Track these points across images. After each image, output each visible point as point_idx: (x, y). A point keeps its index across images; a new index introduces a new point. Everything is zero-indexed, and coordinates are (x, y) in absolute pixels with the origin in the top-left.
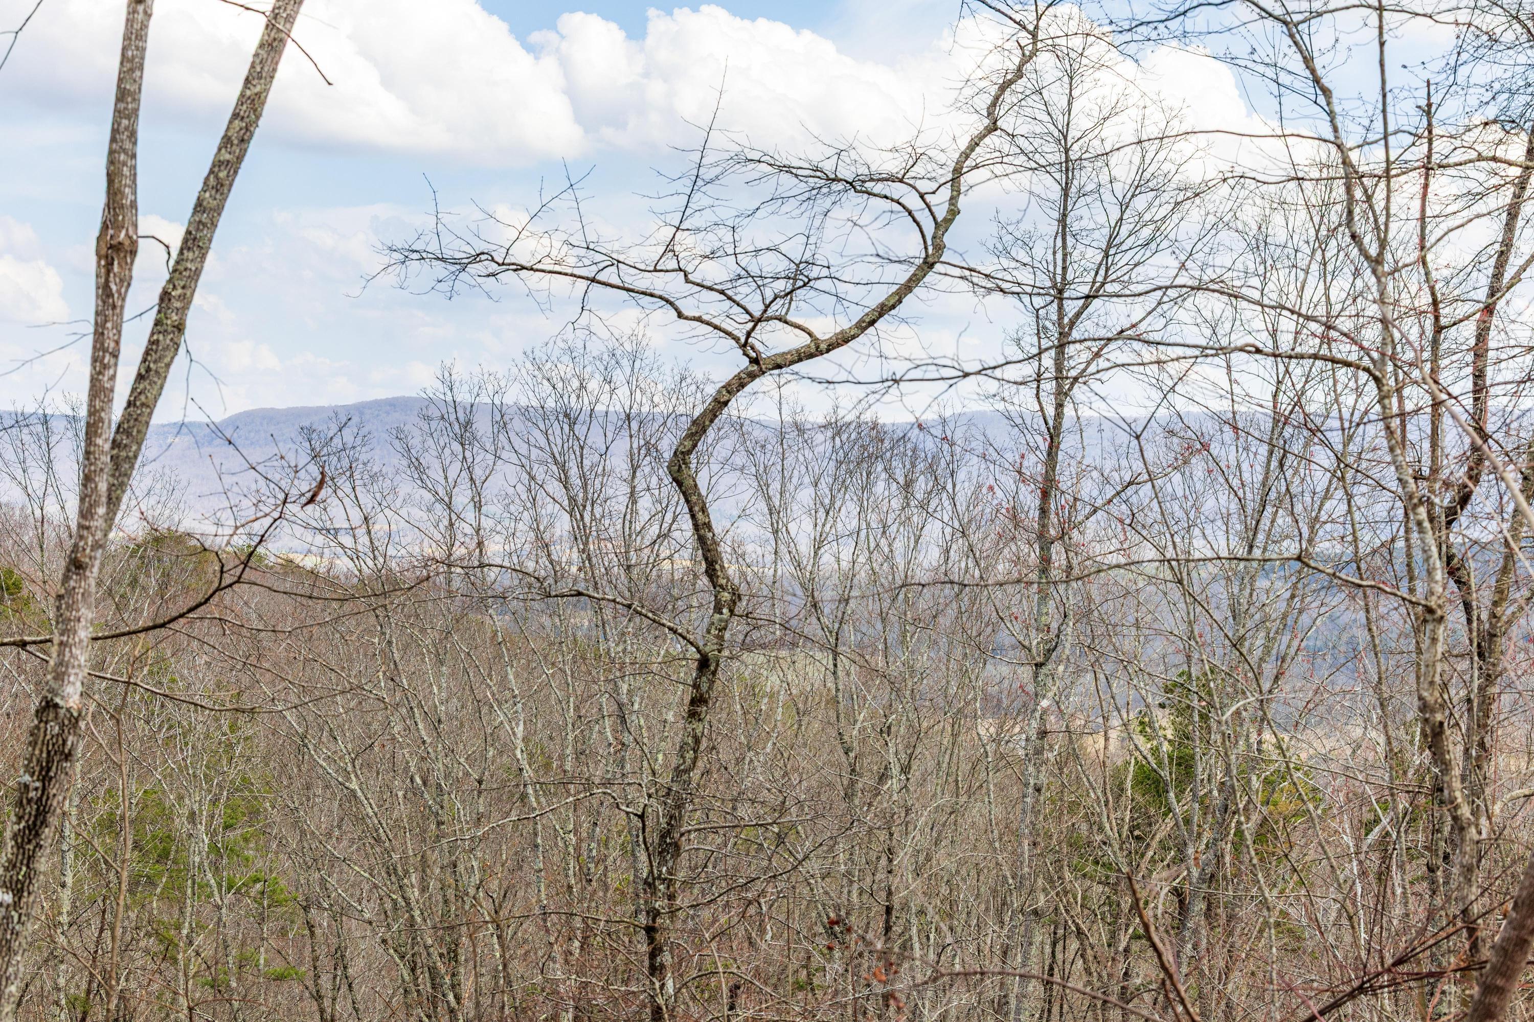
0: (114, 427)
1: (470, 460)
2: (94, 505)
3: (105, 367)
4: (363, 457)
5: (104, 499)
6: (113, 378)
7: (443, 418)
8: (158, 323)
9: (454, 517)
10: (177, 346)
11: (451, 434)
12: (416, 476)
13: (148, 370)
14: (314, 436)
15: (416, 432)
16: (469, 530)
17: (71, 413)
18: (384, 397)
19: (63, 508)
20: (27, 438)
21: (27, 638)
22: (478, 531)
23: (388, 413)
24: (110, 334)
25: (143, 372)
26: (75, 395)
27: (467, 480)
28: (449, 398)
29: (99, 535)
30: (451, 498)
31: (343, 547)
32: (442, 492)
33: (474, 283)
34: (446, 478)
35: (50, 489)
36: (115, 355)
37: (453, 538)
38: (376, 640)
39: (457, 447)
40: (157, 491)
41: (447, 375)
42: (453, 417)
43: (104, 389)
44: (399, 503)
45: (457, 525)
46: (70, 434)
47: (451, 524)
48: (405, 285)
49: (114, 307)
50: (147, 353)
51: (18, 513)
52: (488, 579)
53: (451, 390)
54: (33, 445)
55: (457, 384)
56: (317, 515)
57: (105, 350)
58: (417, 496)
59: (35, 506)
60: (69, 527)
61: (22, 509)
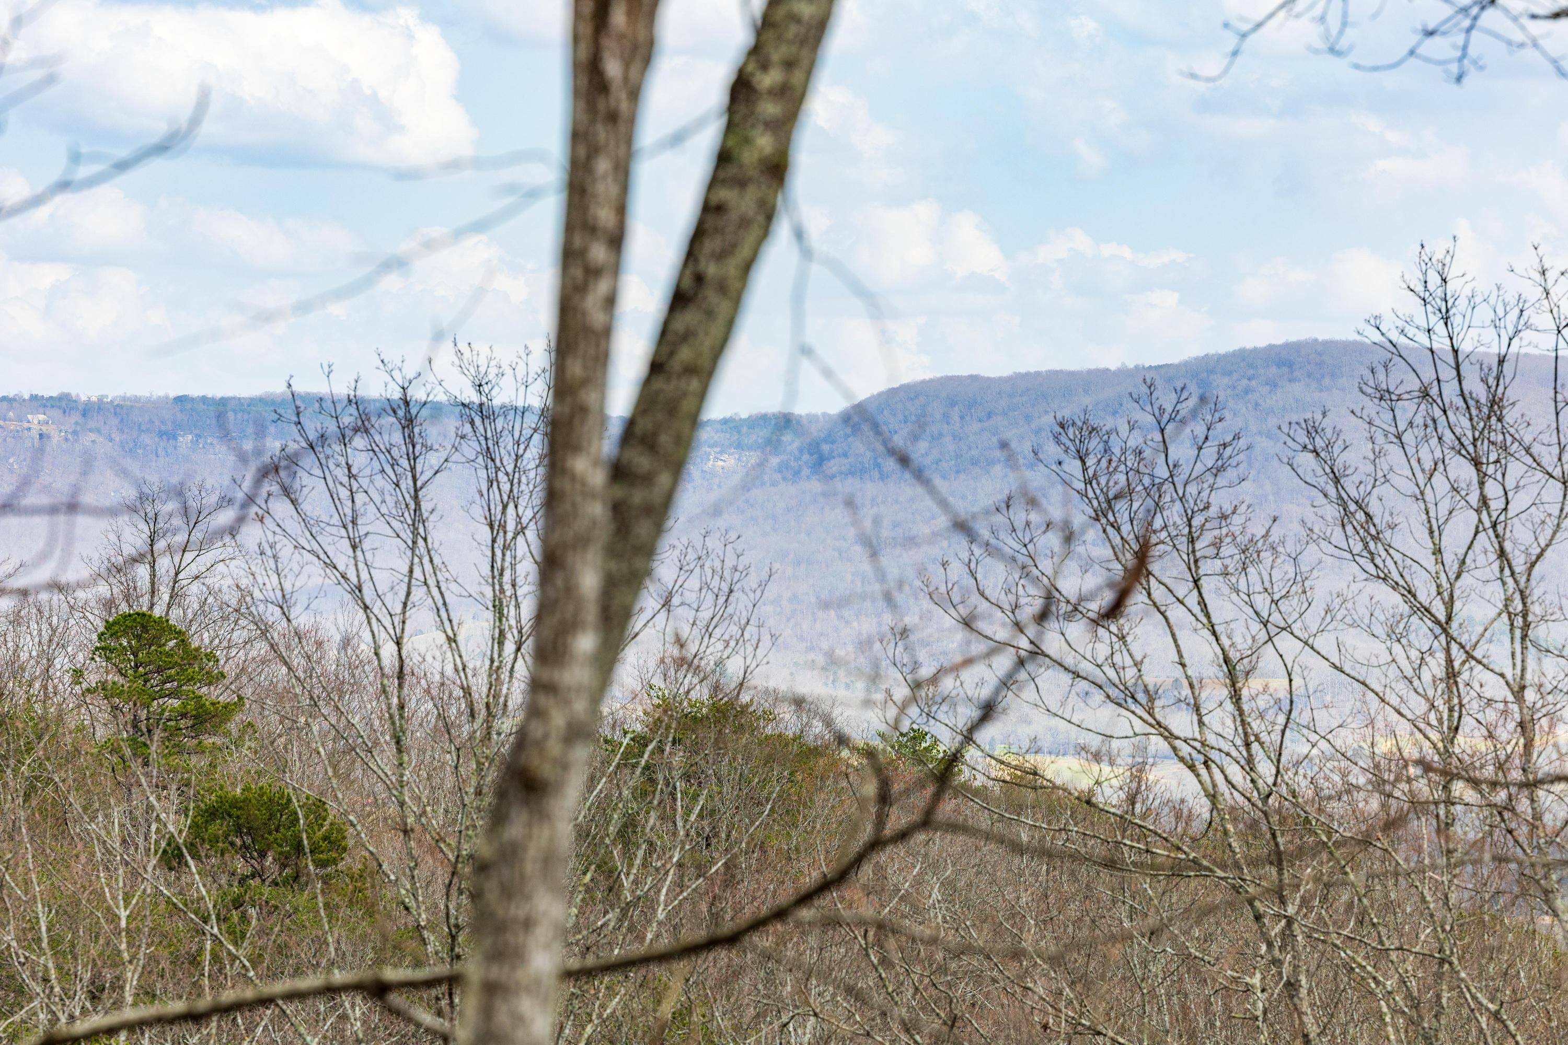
0: (615, 430)
1: (1496, 505)
2: (569, 627)
3: (593, 272)
4: (1221, 500)
5: (591, 613)
6: (610, 301)
7: (1425, 394)
8: (724, 158)
9: (1458, 655)
10: (769, 215)
11: (1448, 437)
12: (1358, 547)
13: (699, 279)
14: (1094, 444)
15: (1354, 431)
16: (1497, 690)
17: (472, 396)
18: (1262, 343)
19: (452, 640)
20: (360, 460)
21: (390, 974)
22: (1519, 692)
23: (1273, 385)
24: (605, 188)
25: (687, 283)
26: (485, 351)
27: (1493, 557)
28: (1441, 343)
29: (580, 706)
30: (1450, 604)
31: (1169, 736)
32: (1425, 592)
33: (1518, 37)
34: (1438, 551)
35: (418, 593)
36: (617, 241)
37: (1456, 710)
38: (1256, 980)
39: (1463, 470)
40: (691, 597)
41: (1434, 280)
42: (1450, 391)
43: (587, 330)
44: (1313, 619)
45: (1465, 676)
46: (470, 449)
47: (1452, 675)
48: (1343, 44)
49: (613, 117)
50: (698, 235)
51: (333, 654)
52: (1548, 818)
53: (1446, 320)
54: (380, 481)
55: (1462, 304)
56: (1103, 651)
57: (591, 229)
58: (1363, 599)
59: (382, 636)
60: (467, 691)
61: (346, 643)
